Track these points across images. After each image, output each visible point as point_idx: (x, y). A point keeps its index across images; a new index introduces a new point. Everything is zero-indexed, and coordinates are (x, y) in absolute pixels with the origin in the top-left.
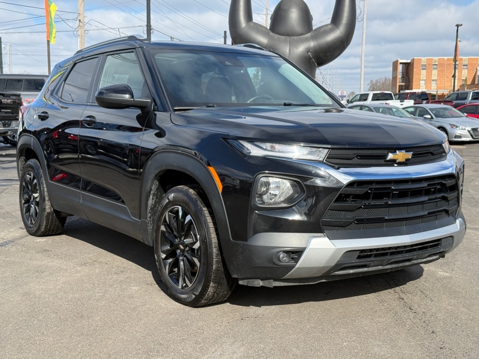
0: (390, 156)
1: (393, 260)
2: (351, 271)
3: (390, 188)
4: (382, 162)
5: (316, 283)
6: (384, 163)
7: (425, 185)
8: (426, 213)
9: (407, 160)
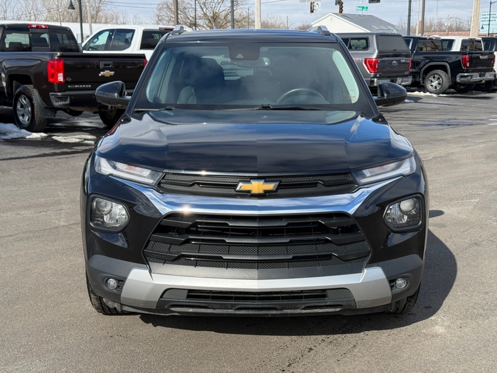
0: (242, 186)
1: (239, 306)
2: (191, 310)
3: (227, 225)
4: (232, 191)
5: (167, 315)
6: (235, 193)
7: (283, 223)
8: (290, 257)
9: (266, 192)
